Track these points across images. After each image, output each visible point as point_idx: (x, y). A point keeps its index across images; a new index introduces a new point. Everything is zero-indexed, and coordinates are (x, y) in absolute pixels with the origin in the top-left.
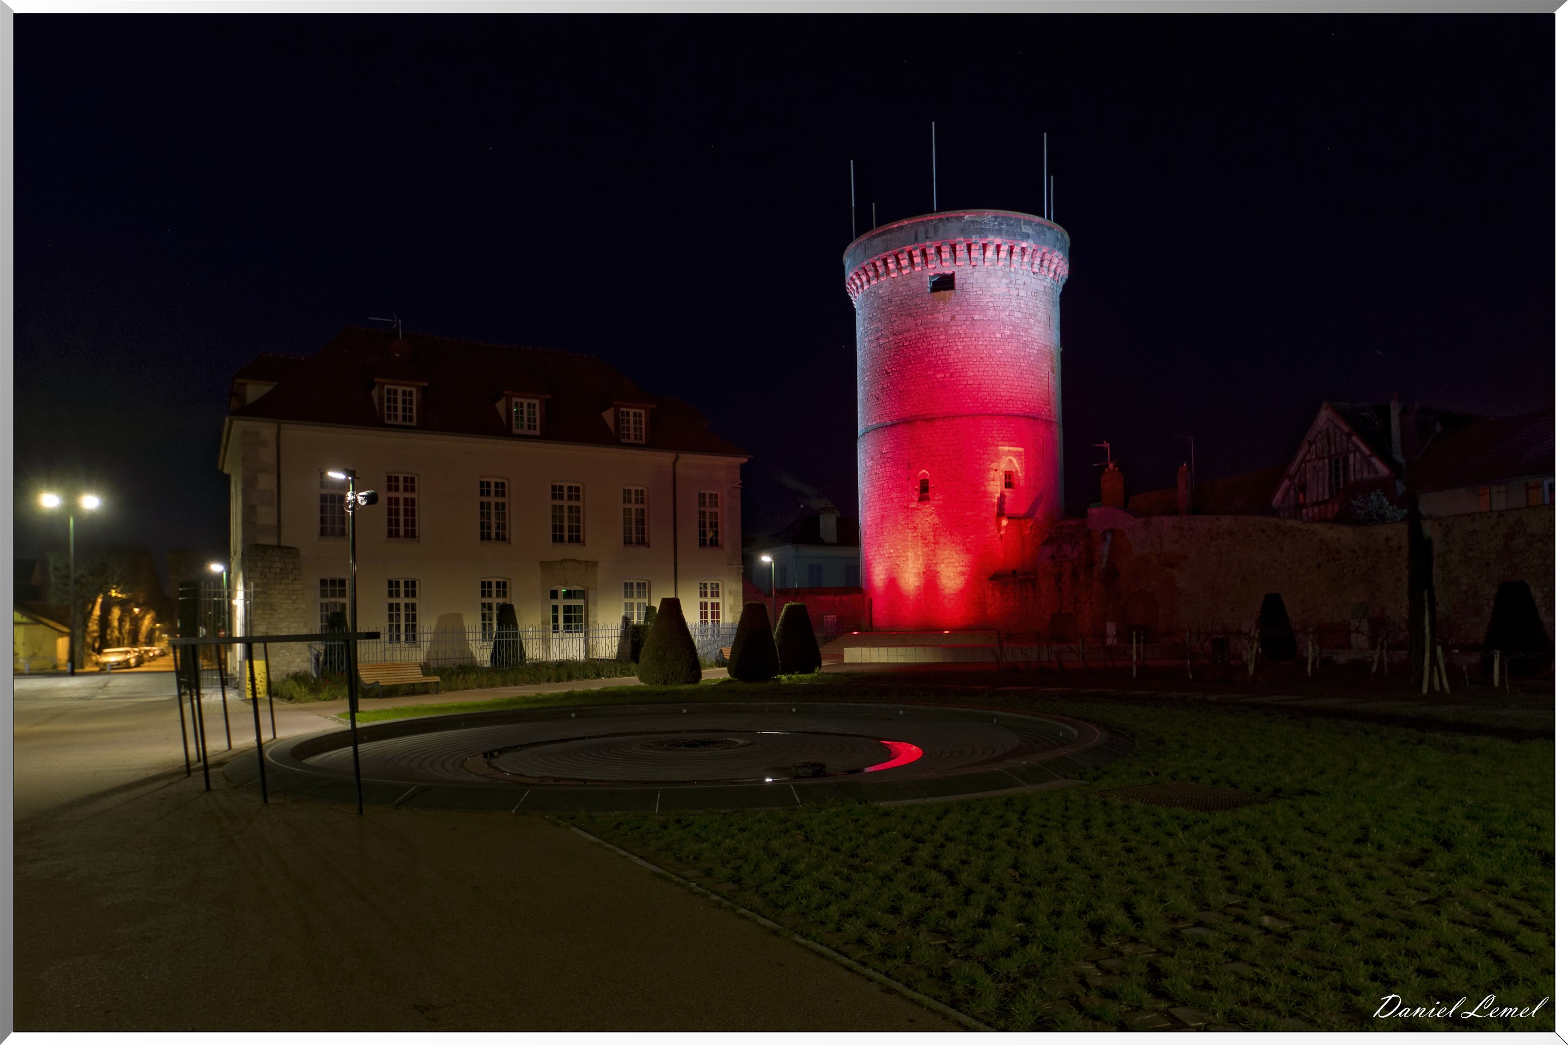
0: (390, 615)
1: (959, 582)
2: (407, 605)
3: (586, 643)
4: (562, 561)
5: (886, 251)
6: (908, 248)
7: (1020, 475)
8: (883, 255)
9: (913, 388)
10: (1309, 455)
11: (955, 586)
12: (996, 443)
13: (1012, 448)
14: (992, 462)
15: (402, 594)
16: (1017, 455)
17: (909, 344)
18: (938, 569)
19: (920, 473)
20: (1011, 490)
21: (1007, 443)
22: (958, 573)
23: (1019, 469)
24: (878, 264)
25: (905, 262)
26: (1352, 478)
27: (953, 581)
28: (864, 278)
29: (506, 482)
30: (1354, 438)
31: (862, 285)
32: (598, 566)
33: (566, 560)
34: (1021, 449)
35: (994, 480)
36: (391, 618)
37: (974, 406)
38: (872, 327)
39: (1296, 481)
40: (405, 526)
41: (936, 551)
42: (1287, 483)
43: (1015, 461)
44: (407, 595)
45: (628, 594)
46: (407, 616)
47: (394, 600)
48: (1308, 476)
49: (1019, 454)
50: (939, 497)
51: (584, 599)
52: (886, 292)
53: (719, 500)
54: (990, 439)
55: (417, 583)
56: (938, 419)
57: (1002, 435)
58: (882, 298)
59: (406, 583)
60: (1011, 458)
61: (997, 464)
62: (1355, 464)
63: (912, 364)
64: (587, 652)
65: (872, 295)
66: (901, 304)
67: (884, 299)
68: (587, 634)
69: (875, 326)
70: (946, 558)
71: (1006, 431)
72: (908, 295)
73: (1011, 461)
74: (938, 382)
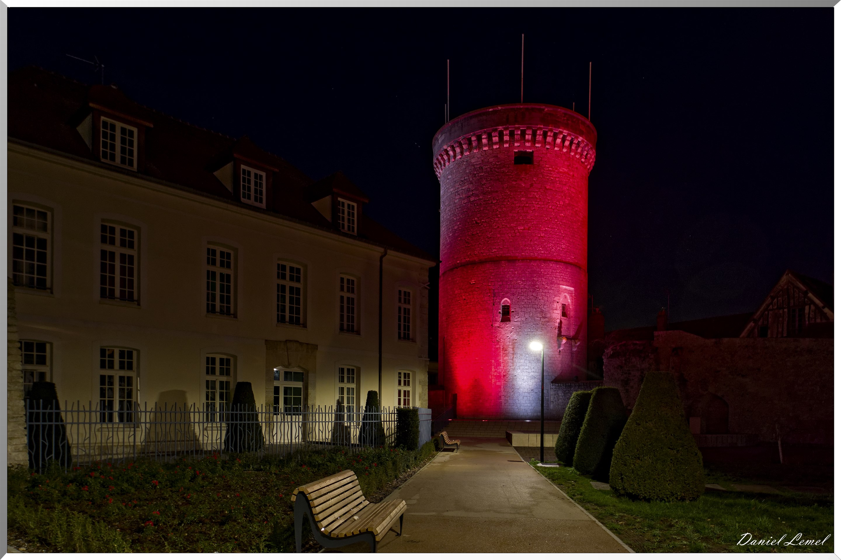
0: (101, 389)
1: (530, 383)
2: (122, 379)
3: (304, 425)
4: (286, 341)
5: (481, 128)
6: (500, 128)
7: (571, 307)
8: (478, 132)
9: (499, 236)
10: (771, 306)
11: (527, 387)
12: (558, 282)
13: (567, 287)
14: (555, 296)
15: (117, 365)
16: (570, 292)
17: (497, 202)
18: (515, 373)
19: (503, 301)
20: (565, 318)
21: (565, 283)
22: (530, 377)
23: (570, 303)
24: (473, 138)
25: (495, 139)
26: (807, 323)
27: (527, 383)
28: (458, 150)
29: (232, 253)
30: (810, 295)
31: (455, 156)
32: (317, 349)
33: (290, 341)
34: (572, 289)
35: (556, 309)
36: (103, 394)
37: (544, 253)
38: (463, 188)
39: (760, 323)
40: (121, 287)
41: (514, 360)
42: (752, 324)
43: (568, 297)
44: (122, 367)
45: (342, 380)
46: (122, 391)
47: (107, 372)
48: (770, 320)
49: (571, 292)
50: (518, 320)
51: (303, 381)
52: (478, 161)
53: (411, 298)
54: (554, 278)
55: (135, 354)
56: (519, 260)
57: (562, 277)
58: (474, 165)
59: (122, 354)
60: (566, 294)
61: (558, 298)
62: (809, 314)
63: (499, 217)
64: (305, 434)
65: (464, 163)
66: (491, 171)
67: (476, 167)
68: (304, 418)
69: (466, 187)
70: (522, 365)
71: (565, 274)
72: (497, 165)
73: (565, 297)
74: (519, 232)
